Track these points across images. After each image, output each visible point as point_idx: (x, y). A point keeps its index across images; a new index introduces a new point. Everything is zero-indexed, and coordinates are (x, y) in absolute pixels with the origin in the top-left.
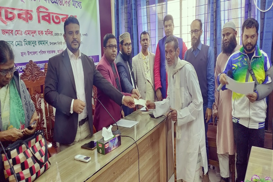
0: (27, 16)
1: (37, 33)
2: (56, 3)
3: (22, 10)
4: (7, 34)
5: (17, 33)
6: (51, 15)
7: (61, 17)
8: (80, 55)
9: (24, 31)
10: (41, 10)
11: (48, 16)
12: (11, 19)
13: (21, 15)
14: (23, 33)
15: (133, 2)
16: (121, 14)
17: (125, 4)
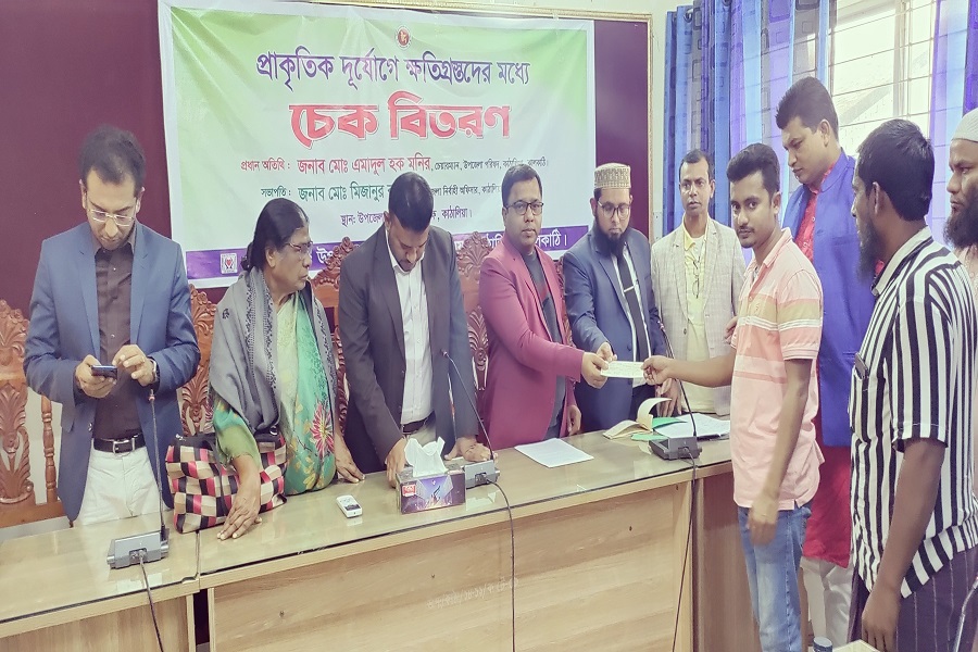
0: (360, 123)
1: (387, 163)
2: (443, 77)
3: (347, 108)
4: (310, 171)
5: (336, 168)
6: (428, 112)
7: (457, 115)
9: (351, 160)
10: (400, 102)
11: (421, 115)
12: (321, 133)
13: (347, 120)
14: (349, 166)
15: (718, 38)
16: (686, 83)
17: (695, 47)
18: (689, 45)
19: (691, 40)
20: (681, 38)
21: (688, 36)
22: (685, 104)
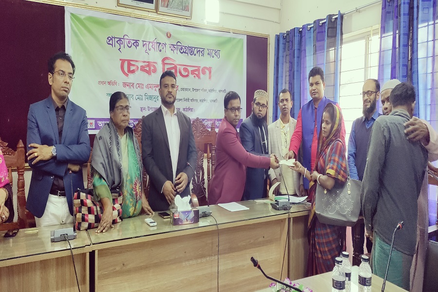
0: (150, 69)
2: (185, 53)
3: (144, 62)
4: (127, 87)
5: (139, 87)
6: (178, 67)
7: (190, 69)
8: (176, 112)
9: (145, 84)
10: (166, 61)
11: (175, 68)
12: (133, 72)
13: (144, 67)
14: (144, 86)
15: (296, 47)
16: (283, 64)
17: (287, 49)
18: (284, 49)
19: (285, 47)
20: (281, 46)
21: (284, 45)
22: (282, 72)
